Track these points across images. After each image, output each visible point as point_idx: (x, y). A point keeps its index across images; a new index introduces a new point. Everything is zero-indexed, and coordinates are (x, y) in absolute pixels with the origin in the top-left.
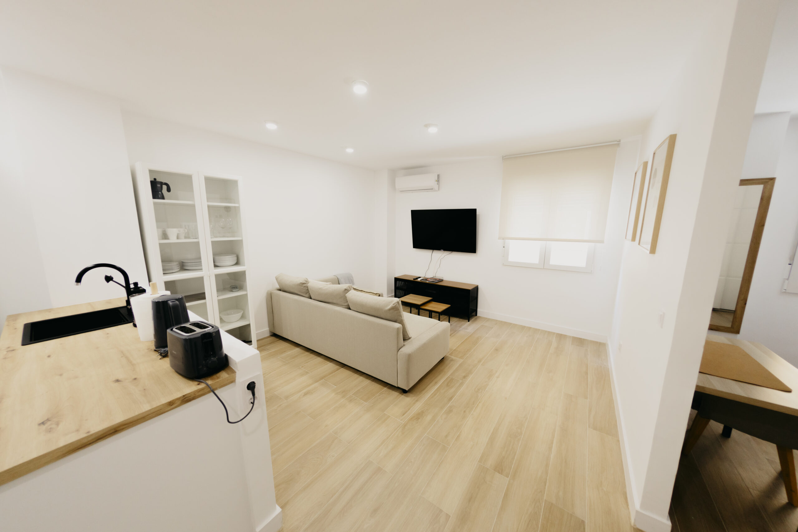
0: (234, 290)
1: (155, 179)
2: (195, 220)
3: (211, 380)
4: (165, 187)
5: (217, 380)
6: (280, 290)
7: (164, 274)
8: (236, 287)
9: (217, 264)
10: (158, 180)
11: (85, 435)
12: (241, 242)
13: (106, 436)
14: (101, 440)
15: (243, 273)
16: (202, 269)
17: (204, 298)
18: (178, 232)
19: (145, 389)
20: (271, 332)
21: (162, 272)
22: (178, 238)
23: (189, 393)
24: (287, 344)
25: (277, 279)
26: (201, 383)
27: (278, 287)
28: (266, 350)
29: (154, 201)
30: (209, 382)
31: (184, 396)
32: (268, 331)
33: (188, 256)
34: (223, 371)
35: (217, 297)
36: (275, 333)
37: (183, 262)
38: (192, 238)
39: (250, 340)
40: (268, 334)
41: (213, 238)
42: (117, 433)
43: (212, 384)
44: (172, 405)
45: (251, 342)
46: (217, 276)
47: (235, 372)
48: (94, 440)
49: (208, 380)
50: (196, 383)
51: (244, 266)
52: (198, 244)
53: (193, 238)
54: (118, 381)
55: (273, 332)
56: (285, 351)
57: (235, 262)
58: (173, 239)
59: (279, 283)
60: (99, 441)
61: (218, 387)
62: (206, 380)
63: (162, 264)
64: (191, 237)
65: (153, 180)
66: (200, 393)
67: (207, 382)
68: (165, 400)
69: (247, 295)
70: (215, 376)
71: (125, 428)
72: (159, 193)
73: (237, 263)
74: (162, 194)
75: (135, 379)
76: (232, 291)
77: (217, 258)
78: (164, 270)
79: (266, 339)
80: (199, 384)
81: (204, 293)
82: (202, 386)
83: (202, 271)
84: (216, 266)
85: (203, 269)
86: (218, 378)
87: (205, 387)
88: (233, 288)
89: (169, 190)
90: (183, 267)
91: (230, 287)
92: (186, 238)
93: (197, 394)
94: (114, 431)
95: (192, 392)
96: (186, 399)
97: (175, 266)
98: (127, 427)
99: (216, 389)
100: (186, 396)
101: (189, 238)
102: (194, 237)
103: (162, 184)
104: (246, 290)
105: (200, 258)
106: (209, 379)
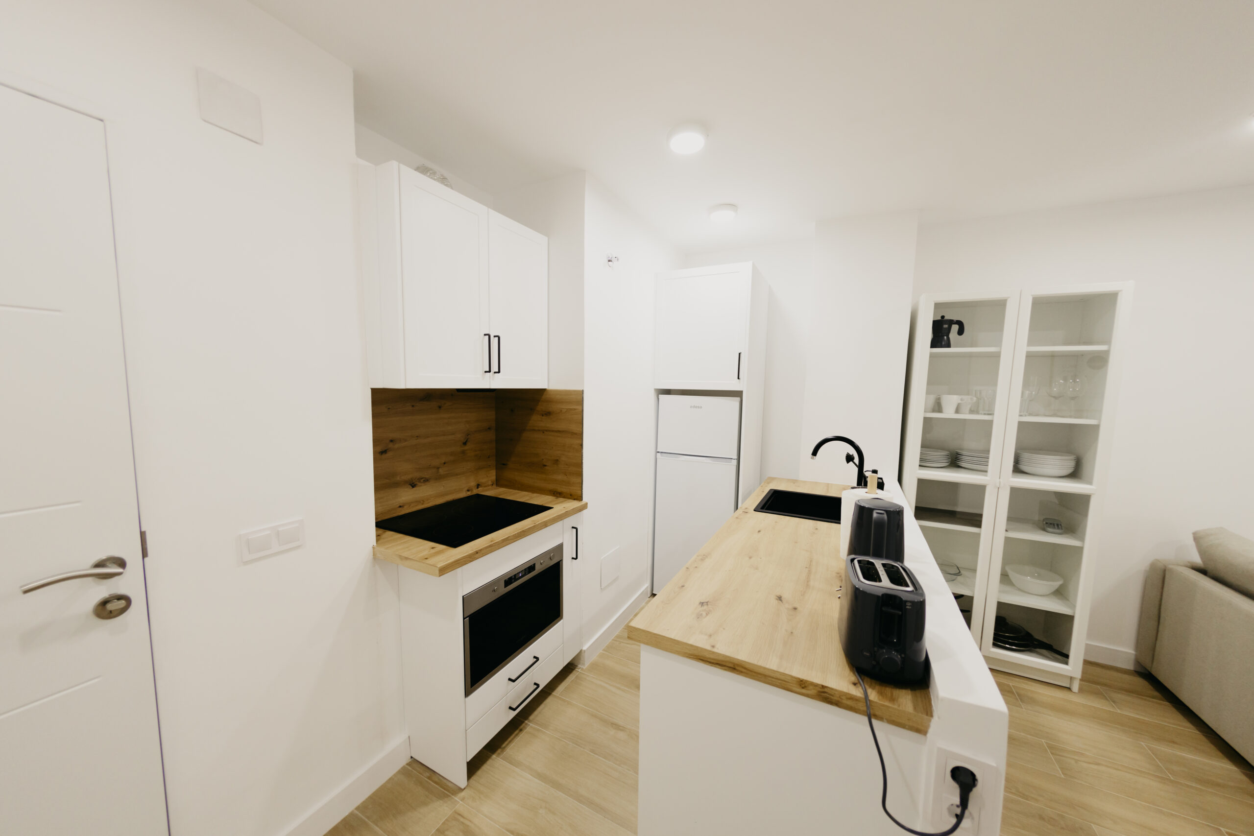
0: (1049, 529)
1: (943, 317)
2: (994, 383)
3: (878, 692)
4: (955, 328)
5: (887, 703)
6: (1203, 571)
7: (920, 466)
8: (1058, 525)
9: (1023, 467)
10: (946, 318)
11: (709, 648)
12: (1094, 430)
13: (725, 666)
14: (719, 667)
15: (1083, 501)
16: (986, 471)
17: (979, 525)
18: (960, 402)
19: (792, 633)
20: (1138, 662)
21: (918, 463)
22: (957, 411)
23: (832, 689)
24: (1188, 725)
25: (1197, 538)
26: (859, 685)
27: (1197, 560)
28: (1107, 699)
29: (932, 351)
30: (873, 695)
31: (823, 687)
32: (1133, 657)
33: (969, 444)
34: (909, 692)
35: (1006, 531)
36: (1154, 672)
37: (958, 454)
38: (981, 414)
39: (1065, 652)
40: (1130, 666)
41: (1026, 416)
42: (735, 673)
43: (876, 702)
44: (802, 687)
45: (1067, 656)
46: (1015, 492)
47: (932, 716)
48: (713, 661)
49: (873, 689)
50: (853, 678)
51: (1090, 483)
52: (990, 423)
53: (985, 414)
54: (780, 598)
55: (1149, 669)
56: (1174, 742)
57: (1070, 471)
58: (949, 413)
59: (1202, 552)
60: (717, 666)
61: (886, 719)
62: (870, 687)
63: (921, 451)
64: (980, 412)
65: (940, 318)
66: (849, 703)
67: (869, 691)
68: (798, 672)
69: (1081, 549)
70: (888, 690)
71: (742, 672)
72: (944, 338)
73: (1075, 474)
74: (948, 339)
75: (795, 609)
76: (1044, 530)
77: (1025, 456)
78: (921, 460)
79: (1120, 675)
80: (855, 684)
81: (981, 516)
82: (857, 692)
83: (986, 476)
84: (1017, 470)
85: (989, 471)
86: (892, 699)
87: (860, 697)
88: (1051, 524)
89: (961, 332)
90: (954, 461)
91: (1044, 520)
92: (971, 412)
93: (845, 701)
94: (732, 666)
95: (836, 690)
96: (825, 695)
97: (940, 456)
98: (747, 673)
99: (878, 717)
100: (826, 690)
101: (977, 413)
102: (987, 412)
103: (951, 322)
104: (1082, 539)
105: (988, 451)
106: (877, 687)
